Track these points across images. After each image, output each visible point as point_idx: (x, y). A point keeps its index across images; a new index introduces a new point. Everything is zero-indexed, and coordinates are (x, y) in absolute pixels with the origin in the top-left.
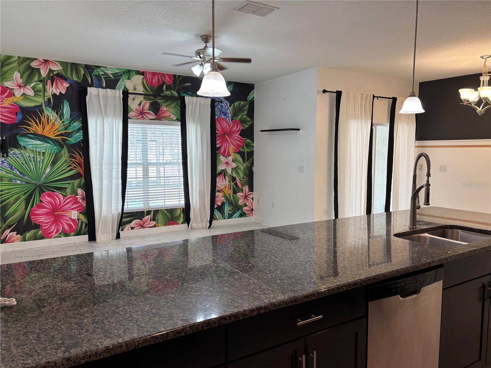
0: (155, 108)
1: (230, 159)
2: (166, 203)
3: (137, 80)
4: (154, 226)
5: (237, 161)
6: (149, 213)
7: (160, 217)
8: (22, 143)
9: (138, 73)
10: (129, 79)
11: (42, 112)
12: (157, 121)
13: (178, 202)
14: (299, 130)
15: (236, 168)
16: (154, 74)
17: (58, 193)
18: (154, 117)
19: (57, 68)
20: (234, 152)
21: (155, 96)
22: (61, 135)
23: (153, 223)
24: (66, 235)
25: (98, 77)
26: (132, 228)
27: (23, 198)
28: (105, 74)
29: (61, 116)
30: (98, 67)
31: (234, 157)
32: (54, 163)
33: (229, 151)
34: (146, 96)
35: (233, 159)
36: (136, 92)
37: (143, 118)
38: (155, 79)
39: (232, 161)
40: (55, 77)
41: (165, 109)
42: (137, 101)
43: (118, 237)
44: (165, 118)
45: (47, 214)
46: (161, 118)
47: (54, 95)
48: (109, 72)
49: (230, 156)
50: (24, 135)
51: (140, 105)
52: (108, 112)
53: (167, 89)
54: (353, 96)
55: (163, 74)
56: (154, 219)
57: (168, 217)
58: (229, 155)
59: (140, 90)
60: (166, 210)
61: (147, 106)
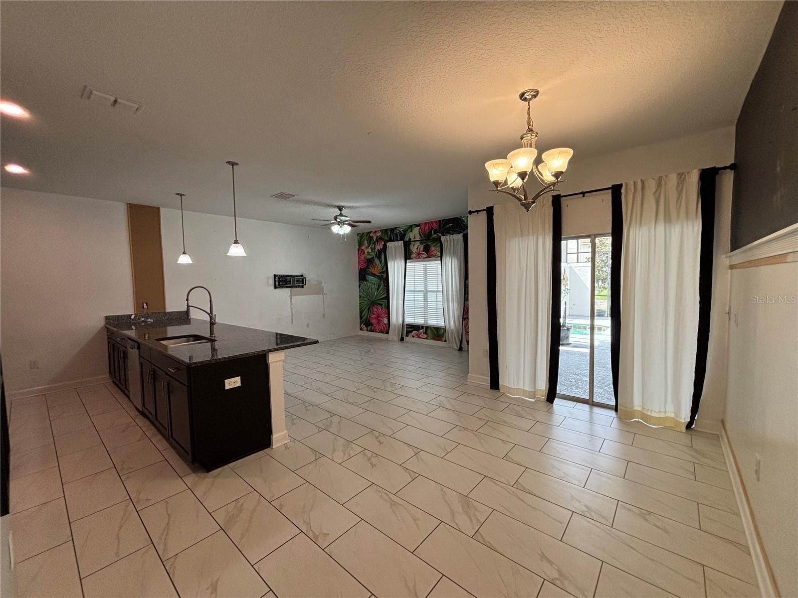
0: (427, 249)
2: (438, 323)
3: (416, 230)
4: (426, 339)
6: (422, 327)
7: (429, 331)
8: (367, 278)
9: (417, 225)
10: (411, 231)
11: (374, 260)
12: (428, 259)
16: (426, 223)
17: (379, 307)
18: (427, 256)
19: (379, 234)
21: (426, 240)
22: (381, 273)
23: (425, 336)
25: (396, 234)
26: (413, 337)
27: (367, 307)
29: (381, 262)
30: (396, 228)
34: (421, 241)
36: (415, 240)
37: (419, 258)
38: (427, 227)
40: (379, 240)
41: (433, 249)
42: (416, 246)
43: (402, 339)
44: (433, 255)
45: (375, 318)
46: (431, 256)
47: (378, 250)
48: (401, 230)
50: (368, 274)
51: (417, 248)
52: (397, 256)
53: (435, 233)
55: (431, 222)
56: (425, 333)
57: (435, 335)
59: (418, 237)
60: (434, 328)
61: (422, 248)
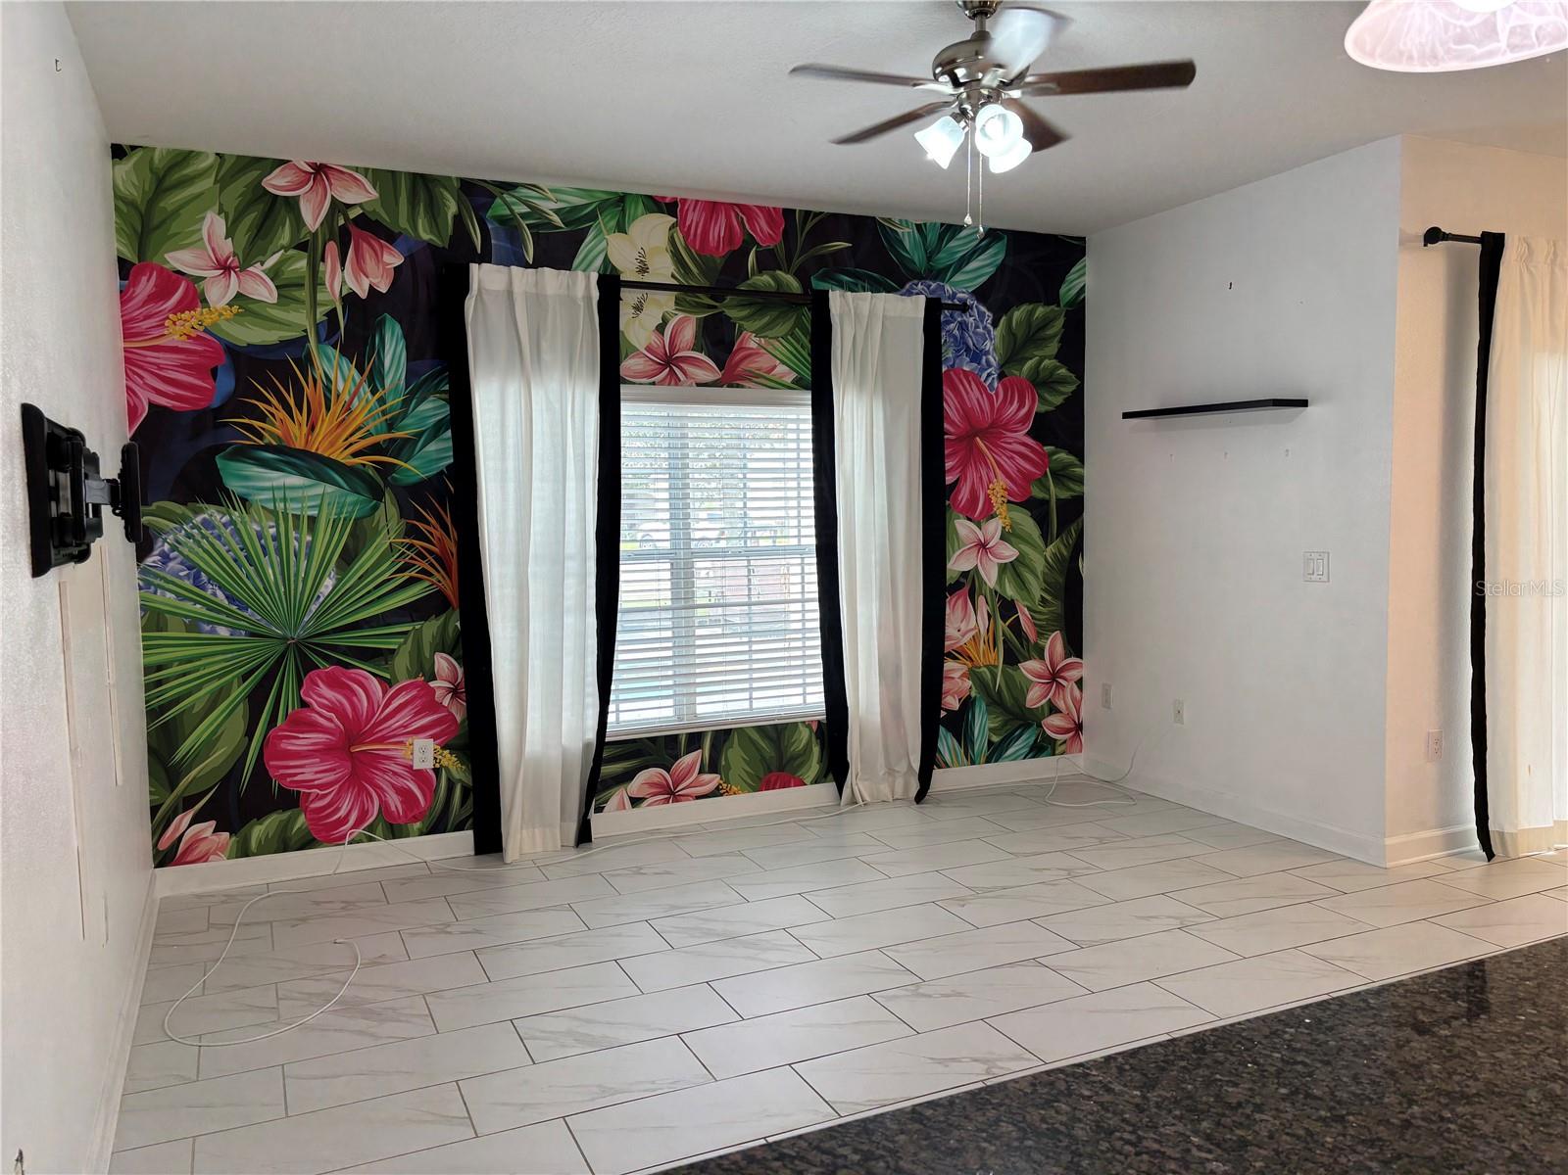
0: (718, 340)
1: (994, 528)
2: (756, 704)
3: (651, 234)
4: (716, 793)
5: (1019, 537)
6: (695, 740)
7: (734, 755)
8: (234, 485)
9: (657, 204)
10: (621, 228)
11: (306, 363)
12: (725, 390)
13: (799, 700)
14: (1304, 403)
15: (1017, 564)
16: (713, 208)
17: (364, 671)
18: (717, 375)
19: (360, 195)
20: (1009, 502)
21: (717, 292)
22: (375, 449)
23: (712, 780)
24: (394, 831)
25: (509, 224)
26: (636, 802)
27: (239, 691)
28: (535, 211)
29: (375, 379)
30: (509, 187)
31: (1008, 521)
32: (348, 558)
33: (988, 500)
34: (683, 291)
35: (1004, 528)
36: (647, 278)
37: (673, 380)
38: (718, 230)
39: (1002, 538)
40: (354, 230)
41: (753, 345)
42: (652, 316)
43: (584, 836)
44: (752, 377)
45: (324, 752)
46: (744, 378)
47: (350, 299)
48: (547, 206)
49: (992, 517)
50: (244, 454)
51: (660, 329)
52: (546, 357)
53: (763, 266)
54: (1549, 253)
55: (744, 208)
56: (713, 766)
57: (763, 758)
58: (989, 514)
59: (663, 269)
60: (760, 729)
61: (689, 333)
